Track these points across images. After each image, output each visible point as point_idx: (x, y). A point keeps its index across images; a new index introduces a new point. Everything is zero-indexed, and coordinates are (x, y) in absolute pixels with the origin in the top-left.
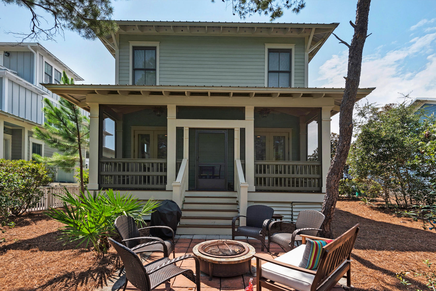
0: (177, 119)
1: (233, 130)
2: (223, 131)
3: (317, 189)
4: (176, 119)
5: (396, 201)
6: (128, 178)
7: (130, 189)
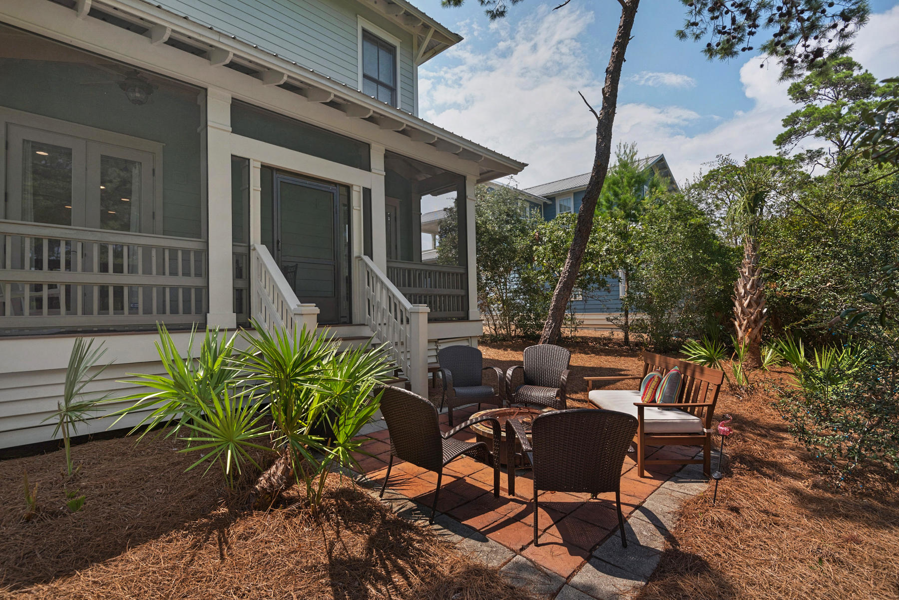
0: (232, 134)
1: (348, 188)
2: (331, 187)
3: (462, 314)
4: (232, 132)
5: (495, 330)
6: (53, 291)
7: (96, 329)
